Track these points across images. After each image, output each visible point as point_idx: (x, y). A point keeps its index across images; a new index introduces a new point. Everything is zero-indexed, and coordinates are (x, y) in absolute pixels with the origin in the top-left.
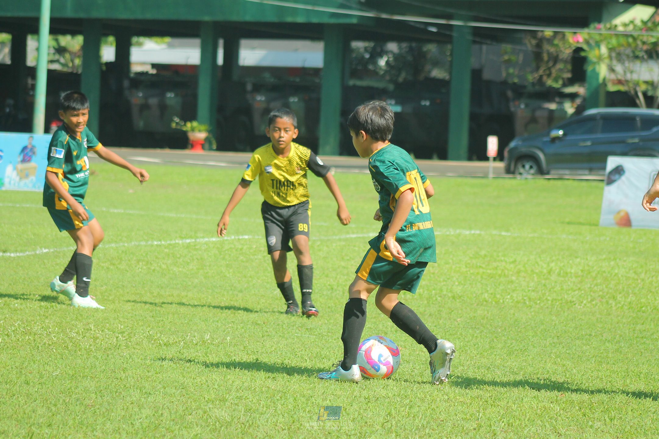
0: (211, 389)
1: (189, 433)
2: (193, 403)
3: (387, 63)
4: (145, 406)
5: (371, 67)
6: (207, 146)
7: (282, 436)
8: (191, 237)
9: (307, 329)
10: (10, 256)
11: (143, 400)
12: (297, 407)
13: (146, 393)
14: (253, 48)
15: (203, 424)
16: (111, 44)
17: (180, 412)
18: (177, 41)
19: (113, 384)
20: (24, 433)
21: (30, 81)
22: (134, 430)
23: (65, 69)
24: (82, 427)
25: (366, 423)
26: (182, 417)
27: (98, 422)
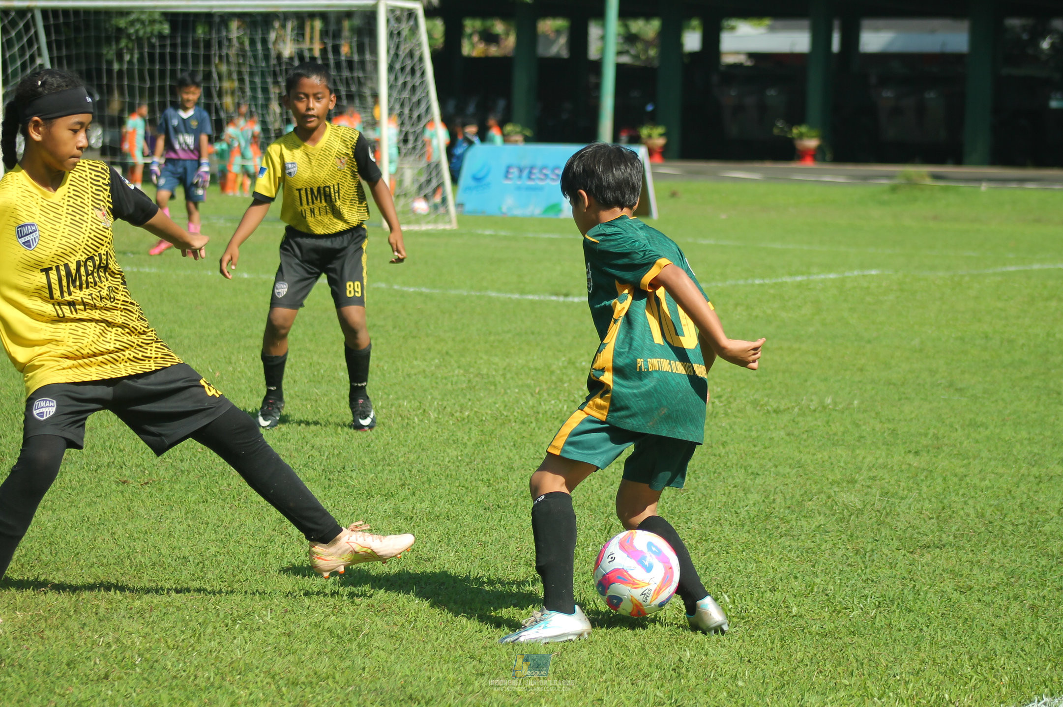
0: (836, 467)
1: (809, 524)
2: (813, 486)
3: (1053, 45)
4: (752, 490)
5: (1030, 51)
6: (819, 156)
7: (929, 526)
8: (802, 274)
9: (956, 389)
10: (573, 302)
11: (749, 481)
12: (947, 489)
13: (752, 473)
14: (877, 29)
15: (828, 512)
16: (694, 29)
17: (798, 497)
18: (779, 23)
19: (710, 463)
20: (599, 526)
21: (593, 79)
22: (740, 521)
23: (637, 63)
24: (672, 518)
25: (1038, 508)
26: (800, 504)
27: (693, 511)
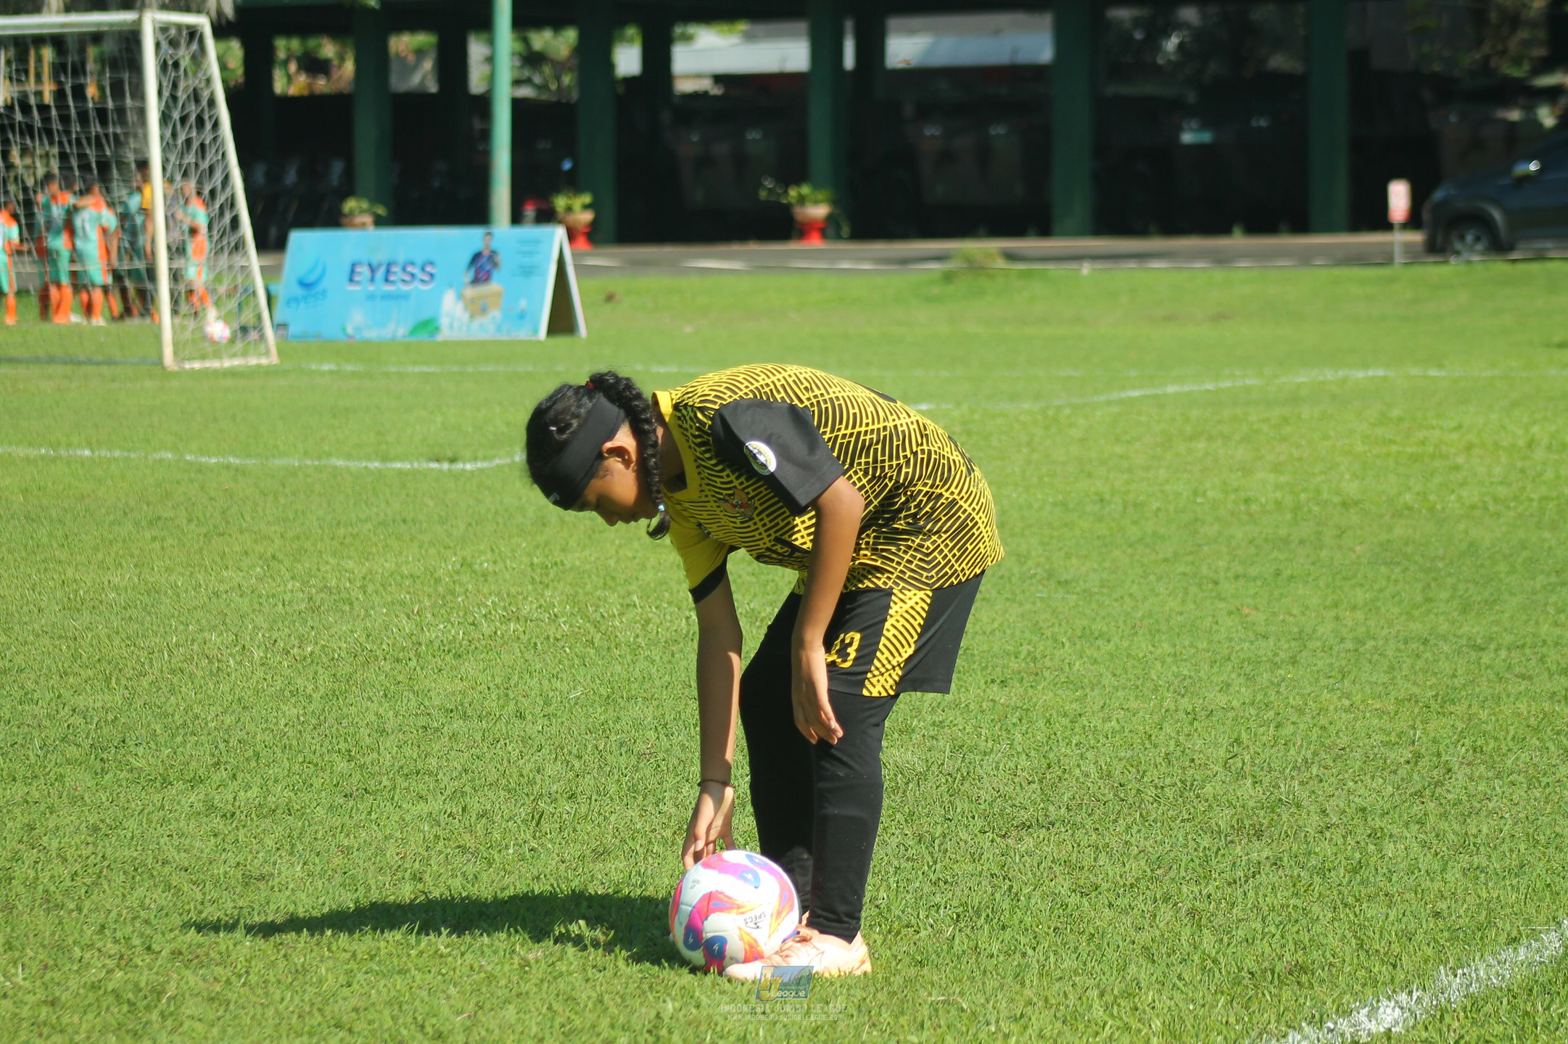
3: (1182, 46)
5: (1147, 59)
6: (830, 231)
9: (1059, 583)
10: (464, 470)
14: (909, 32)
16: (630, 41)
18: (761, 28)
21: (477, 124)
23: (545, 98)
